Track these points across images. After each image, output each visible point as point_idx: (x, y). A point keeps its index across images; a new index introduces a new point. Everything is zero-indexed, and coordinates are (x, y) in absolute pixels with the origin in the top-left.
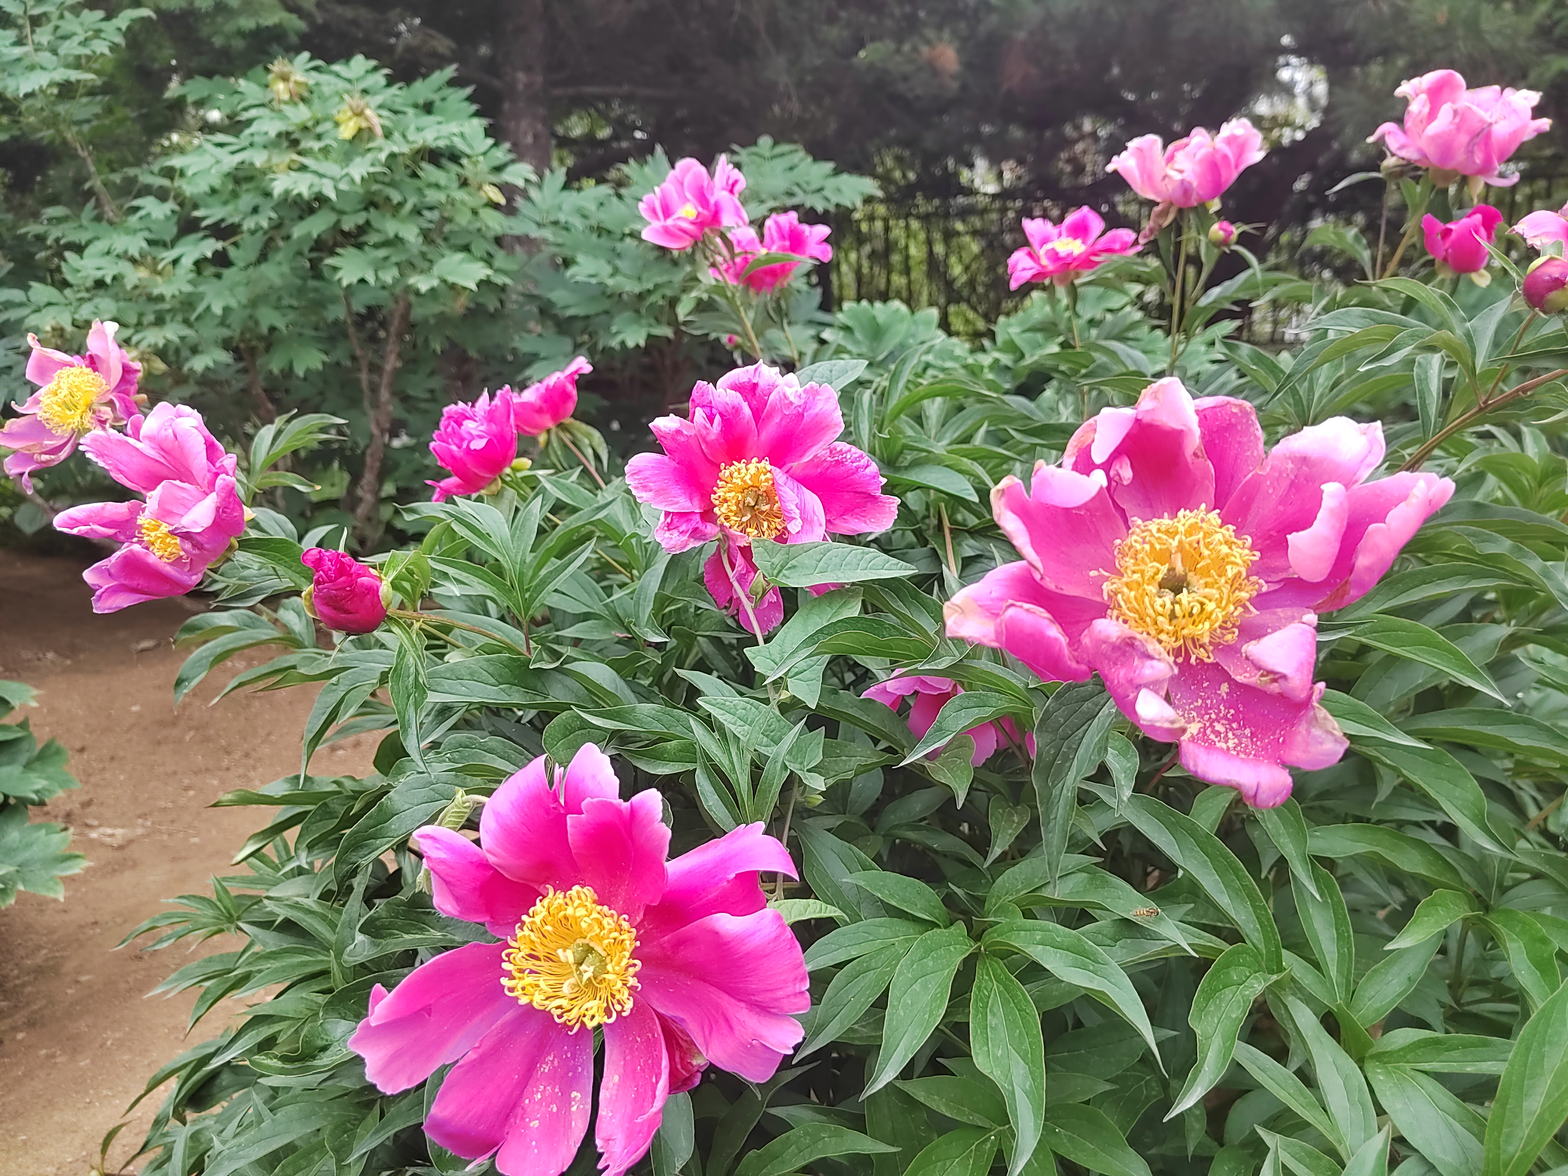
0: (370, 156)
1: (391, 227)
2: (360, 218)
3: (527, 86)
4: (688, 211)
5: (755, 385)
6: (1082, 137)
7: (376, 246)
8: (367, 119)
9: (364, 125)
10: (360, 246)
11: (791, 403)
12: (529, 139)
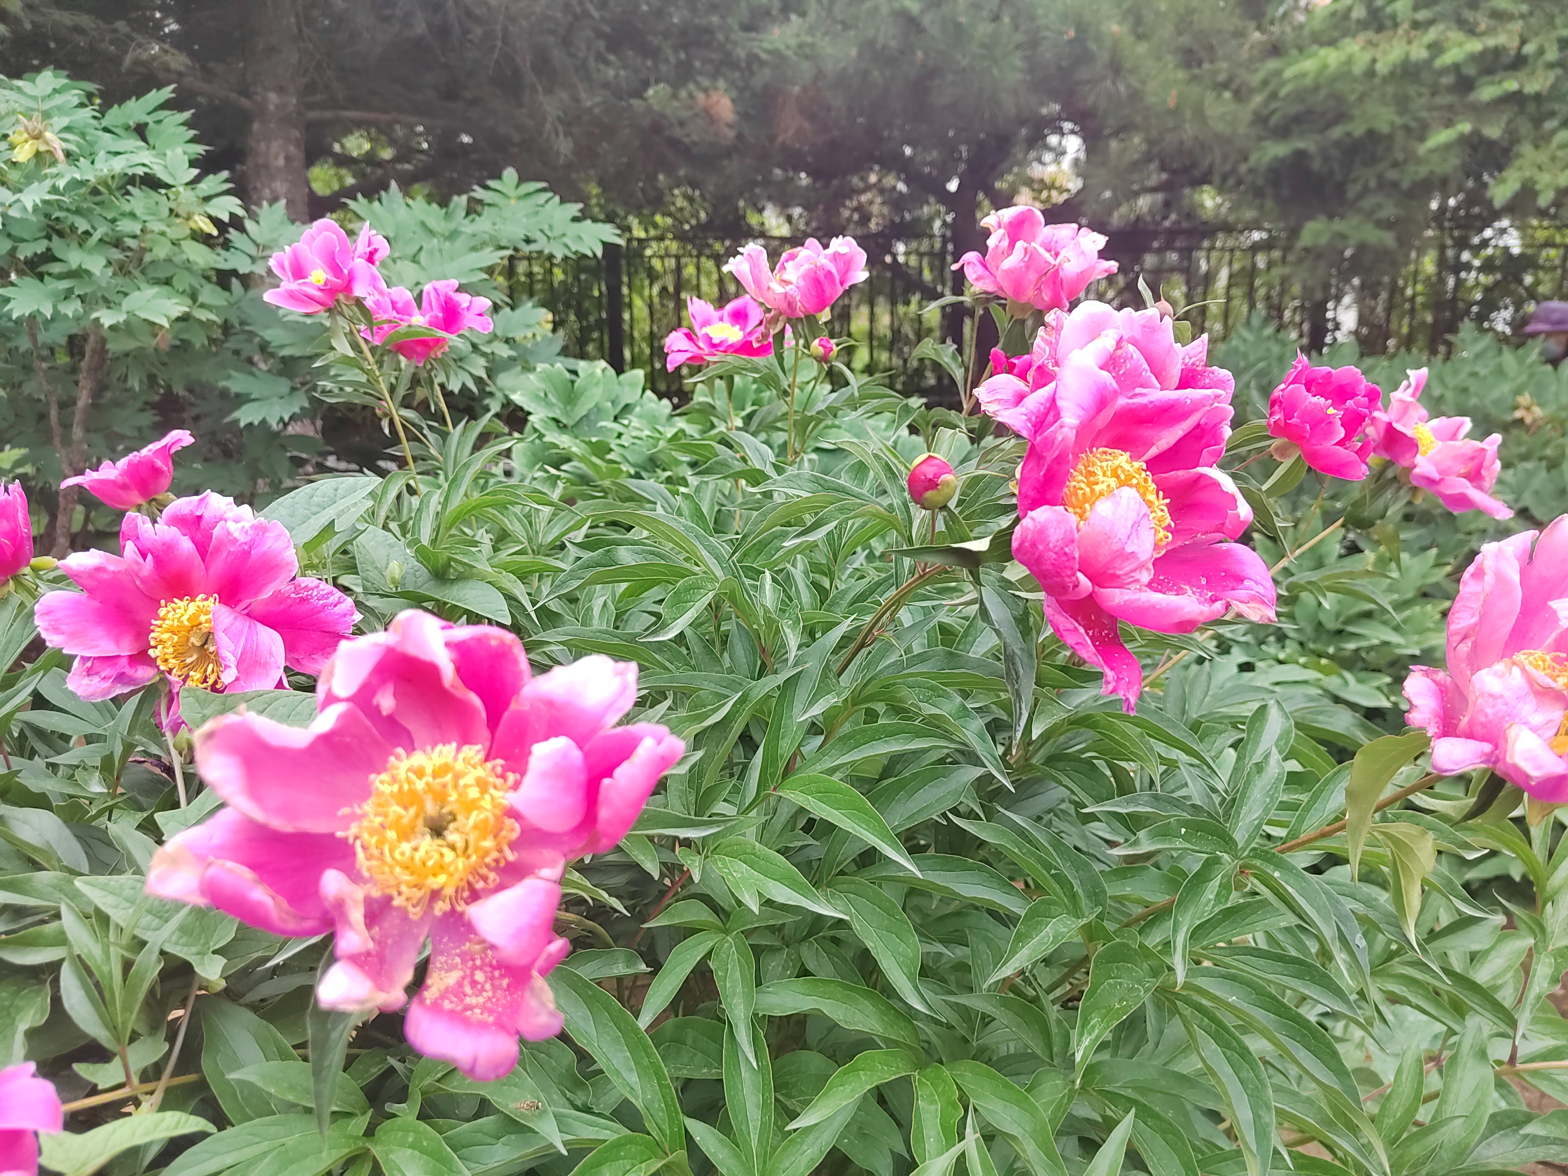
0: (48, 183)
1: (75, 258)
2: (40, 247)
3: (280, 107)
4: (319, 276)
5: (200, 518)
6: (868, 188)
7: (60, 277)
8: (47, 143)
9: (43, 148)
10: (41, 277)
11: (236, 540)
12: (281, 162)
